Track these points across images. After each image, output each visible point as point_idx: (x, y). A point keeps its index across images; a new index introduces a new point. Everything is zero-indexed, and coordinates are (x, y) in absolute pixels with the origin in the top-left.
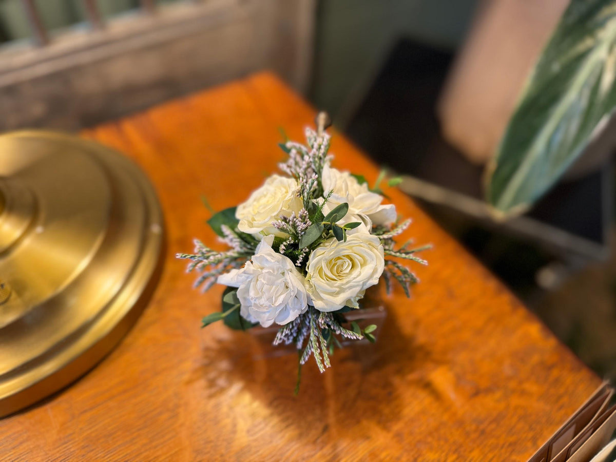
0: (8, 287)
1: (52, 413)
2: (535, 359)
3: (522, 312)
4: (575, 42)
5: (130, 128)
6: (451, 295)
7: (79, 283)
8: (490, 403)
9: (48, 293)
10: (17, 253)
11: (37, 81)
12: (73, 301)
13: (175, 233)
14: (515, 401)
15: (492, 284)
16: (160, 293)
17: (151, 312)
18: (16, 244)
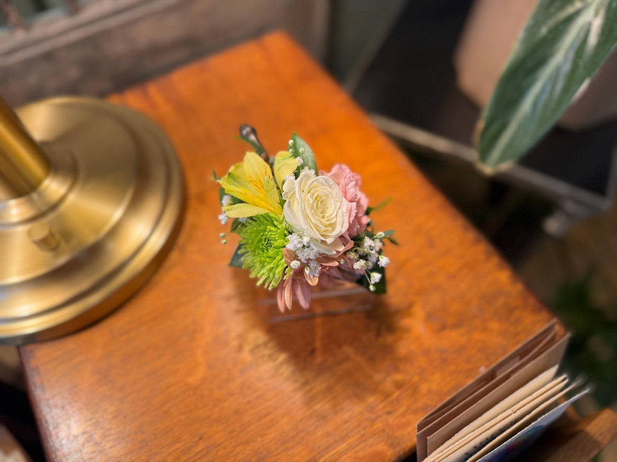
0: (57, 236)
1: (98, 335)
2: (501, 301)
3: (495, 260)
4: (563, 7)
5: (154, 90)
6: (431, 244)
7: (115, 231)
8: (454, 337)
9: (91, 239)
10: (64, 207)
11: (70, 47)
12: (111, 246)
13: (194, 188)
14: (477, 336)
15: (471, 235)
16: (181, 240)
17: (174, 256)
18: (62, 200)
